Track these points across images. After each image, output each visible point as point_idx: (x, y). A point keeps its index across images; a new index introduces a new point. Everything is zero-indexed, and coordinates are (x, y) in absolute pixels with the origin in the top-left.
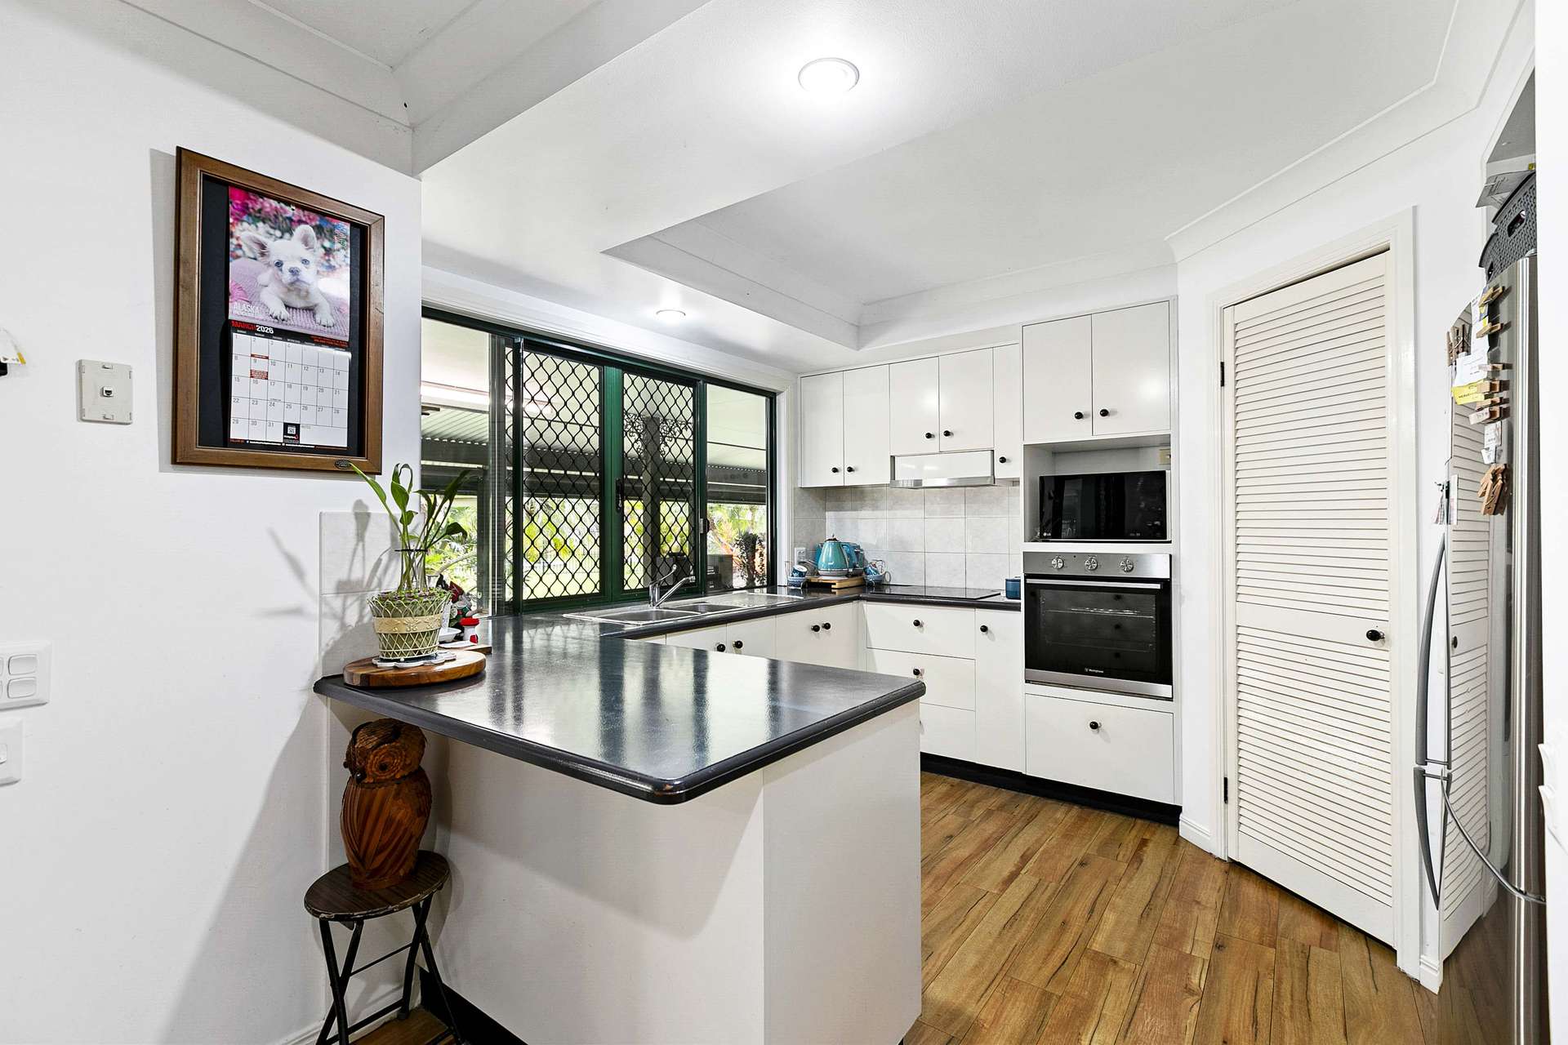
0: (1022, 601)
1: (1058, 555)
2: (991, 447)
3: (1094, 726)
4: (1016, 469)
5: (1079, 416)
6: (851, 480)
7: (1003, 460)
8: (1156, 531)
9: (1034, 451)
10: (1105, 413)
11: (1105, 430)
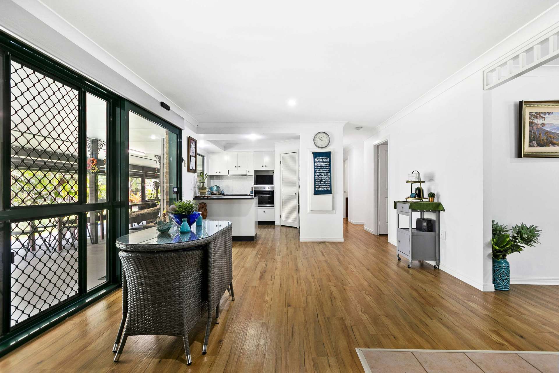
0: (254, 194)
1: (259, 187)
2: (247, 169)
3: (264, 212)
4: (252, 173)
5: (262, 166)
6: (219, 174)
7: (249, 172)
8: (272, 183)
9: (256, 171)
10: (266, 166)
11: (266, 169)
